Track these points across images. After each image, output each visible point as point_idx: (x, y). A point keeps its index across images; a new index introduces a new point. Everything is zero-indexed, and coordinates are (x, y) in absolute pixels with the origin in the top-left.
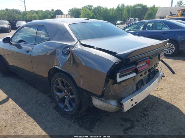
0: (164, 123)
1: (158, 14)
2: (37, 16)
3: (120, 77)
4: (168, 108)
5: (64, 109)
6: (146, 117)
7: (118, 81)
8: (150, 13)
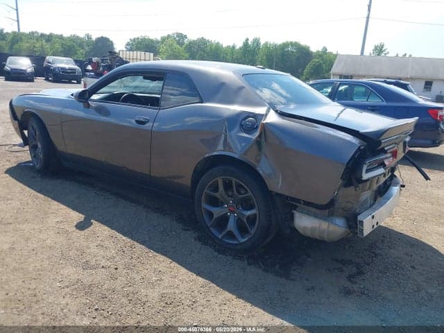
0: (414, 268)
1: (335, 69)
2: (47, 46)
3: (368, 171)
4: (412, 246)
5: (224, 240)
6: (380, 257)
7: (363, 179)
8: (317, 64)
